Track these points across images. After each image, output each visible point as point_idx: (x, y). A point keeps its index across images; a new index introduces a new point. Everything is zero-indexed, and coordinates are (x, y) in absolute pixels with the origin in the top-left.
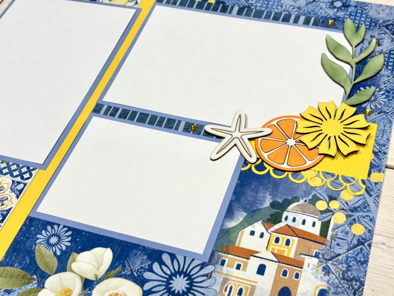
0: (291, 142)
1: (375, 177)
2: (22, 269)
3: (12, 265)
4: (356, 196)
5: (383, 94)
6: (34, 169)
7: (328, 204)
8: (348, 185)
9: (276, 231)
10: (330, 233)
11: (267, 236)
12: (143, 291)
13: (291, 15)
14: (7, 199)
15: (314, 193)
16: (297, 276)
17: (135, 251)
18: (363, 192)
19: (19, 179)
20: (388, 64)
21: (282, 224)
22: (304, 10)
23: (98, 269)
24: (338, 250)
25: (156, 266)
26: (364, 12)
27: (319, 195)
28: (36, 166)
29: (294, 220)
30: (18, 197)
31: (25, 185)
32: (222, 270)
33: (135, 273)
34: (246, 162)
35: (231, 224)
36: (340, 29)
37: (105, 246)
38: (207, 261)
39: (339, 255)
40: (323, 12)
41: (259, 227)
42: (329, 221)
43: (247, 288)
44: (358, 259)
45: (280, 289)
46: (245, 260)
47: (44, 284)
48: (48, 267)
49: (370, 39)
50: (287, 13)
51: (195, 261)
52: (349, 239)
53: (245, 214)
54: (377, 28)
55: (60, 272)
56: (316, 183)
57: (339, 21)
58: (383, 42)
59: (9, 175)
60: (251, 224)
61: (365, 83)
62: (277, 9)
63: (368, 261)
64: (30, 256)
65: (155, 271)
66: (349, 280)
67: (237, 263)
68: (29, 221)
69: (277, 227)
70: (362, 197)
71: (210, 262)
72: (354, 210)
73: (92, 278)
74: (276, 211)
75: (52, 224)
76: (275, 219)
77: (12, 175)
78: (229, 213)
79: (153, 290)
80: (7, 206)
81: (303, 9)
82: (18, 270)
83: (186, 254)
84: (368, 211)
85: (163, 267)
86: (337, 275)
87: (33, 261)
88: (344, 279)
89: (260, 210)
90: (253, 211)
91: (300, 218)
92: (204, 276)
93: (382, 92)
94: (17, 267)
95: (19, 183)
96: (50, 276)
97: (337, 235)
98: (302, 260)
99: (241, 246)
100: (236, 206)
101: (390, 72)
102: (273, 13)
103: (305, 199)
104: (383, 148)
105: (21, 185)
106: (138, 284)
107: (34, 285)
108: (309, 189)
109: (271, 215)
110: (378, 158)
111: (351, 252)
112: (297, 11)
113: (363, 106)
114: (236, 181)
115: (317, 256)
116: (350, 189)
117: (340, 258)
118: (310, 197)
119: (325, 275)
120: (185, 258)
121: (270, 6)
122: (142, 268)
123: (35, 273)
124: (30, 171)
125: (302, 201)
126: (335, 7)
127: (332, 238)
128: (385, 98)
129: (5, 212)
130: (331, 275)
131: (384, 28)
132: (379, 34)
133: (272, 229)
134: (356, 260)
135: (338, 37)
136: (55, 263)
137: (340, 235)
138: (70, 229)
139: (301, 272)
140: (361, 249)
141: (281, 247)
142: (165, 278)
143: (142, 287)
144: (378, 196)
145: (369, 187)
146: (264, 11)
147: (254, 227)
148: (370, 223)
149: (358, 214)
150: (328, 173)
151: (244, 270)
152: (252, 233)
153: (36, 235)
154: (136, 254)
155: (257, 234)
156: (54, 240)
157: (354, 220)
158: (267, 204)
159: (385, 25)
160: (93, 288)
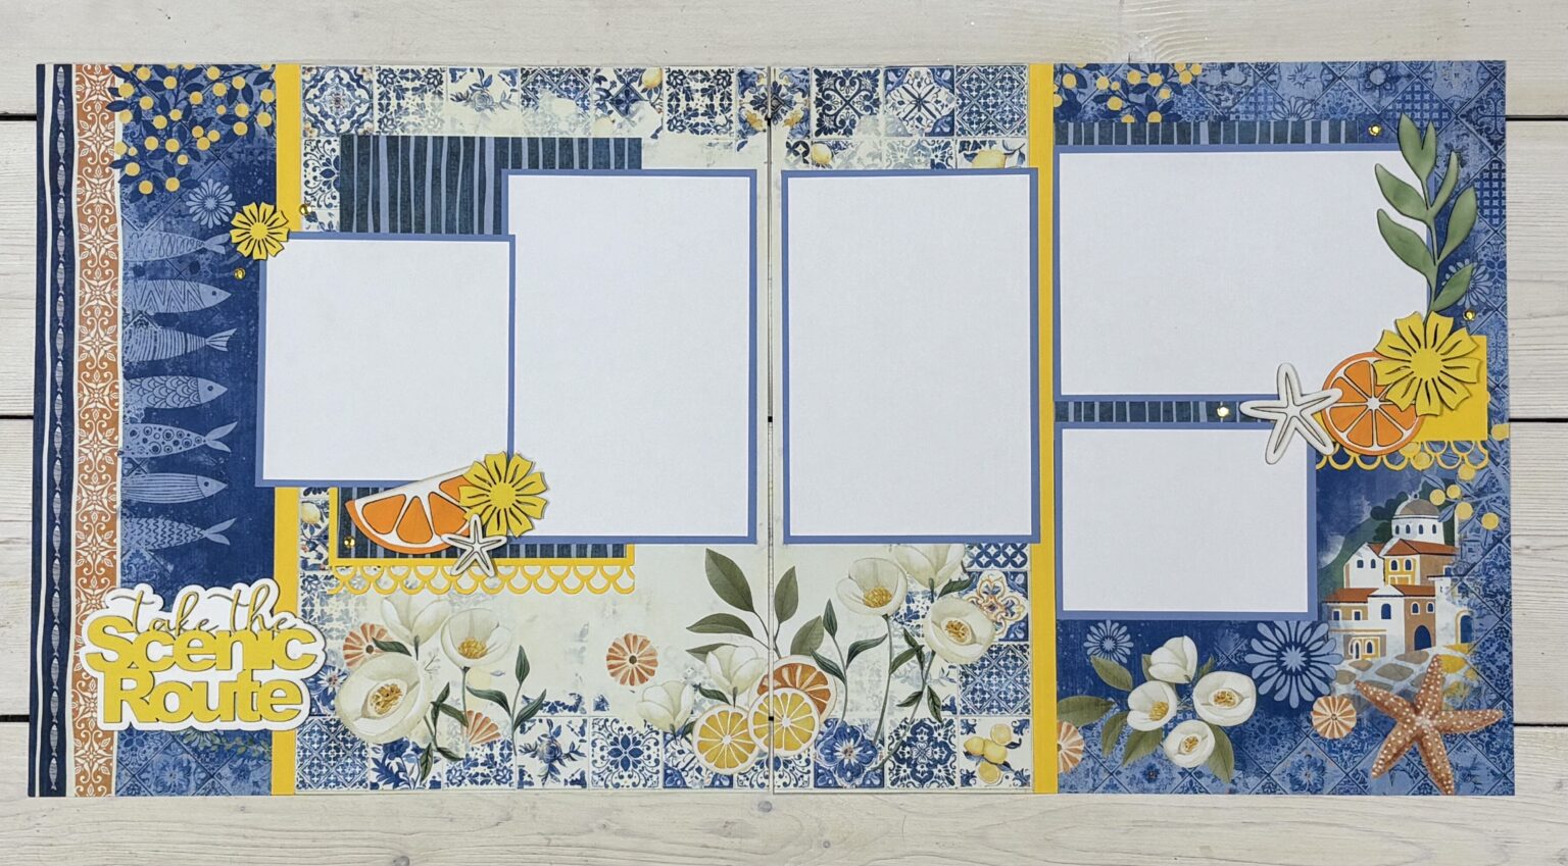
0: (1374, 404)
1: (1498, 432)
2: (1090, 694)
3: (1074, 694)
4: (1478, 470)
5: (1484, 273)
6: (1023, 547)
7: (1445, 492)
8: (1465, 454)
9: (1390, 553)
10: (1457, 536)
11: (1380, 563)
12: (1254, 680)
13: (1303, 122)
14: (1013, 604)
15: (1423, 480)
16: (1431, 608)
17: (1220, 632)
18: (1487, 460)
19: (1010, 568)
20: (1482, 203)
21: (1395, 541)
22: (1324, 106)
23: (1185, 668)
24: (1471, 559)
25: (1256, 644)
26: (1425, 89)
27: (1430, 482)
28: (1025, 540)
29: (1408, 530)
30: (1026, 597)
31: (1025, 574)
32: (1338, 626)
33: (1233, 660)
34: (1320, 456)
35: (1330, 558)
36: (1392, 141)
37: (1180, 635)
38: (1316, 619)
39: (1474, 565)
40: (1357, 102)
41: (1366, 553)
42: (1452, 520)
43: (1376, 641)
44: (1498, 564)
45: (1414, 630)
46: (1363, 604)
47: (1127, 705)
48: (1122, 683)
49: (1445, 154)
50: (1294, 119)
51: (1302, 623)
52: (1482, 539)
53: (1342, 538)
54: (1453, 123)
55: (1139, 685)
56: (1422, 463)
57: (1388, 120)
58: (1467, 156)
59: (992, 565)
60: (1354, 551)
61: (1453, 259)
62: (1276, 111)
63: (1510, 563)
64: (1089, 674)
65: (1256, 649)
66: (1493, 595)
67: (1353, 611)
68: (1061, 628)
69: (1388, 546)
70: (1486, 470)
71: (1320, 621)
72: (1480, 492)
73: (1183, 681)
74: (1380, 522)
75: (1095, 623)
76: (1382, 536)
77: (997, 564)
78: (1320, 541)
79: (1265, 676)
80: (1019, 613)
81: (1321, 103)
82: (1085, 696)
83: (1287, 617)
84: (1499, 490)
85: (1265, 642)
86: (1477, 592)
87: (1098, 682)
88: (1486, 596)
89: (1359, 526)
90: (1352, 531)
91: (1414, 524)
92: (1319, 640)
93: (1483, 269)
94: (1082, 694)
95: (1015, 574)
96: (1129, 693)
97: (1465, 537)
98: (1431, 584)
99: (1351, 587)
100: (1326, 528)
101: (1487, 220)
102: (1272, 122)
103: (1414, 493)
104: (1501, 378)
105: (1019, 575)
106: (1243, 674)
107: (1115, 710)
108: (1415, 476)
109: (1377, 531)
110: (1496, 398)
111: (1488, 556)
112: (1311, 110)
113: (1459, 304)
114: (1315, 489)
115: (1448, 574)
116: (1469, 460)
117: (1476, 568)
118: (1420, 489)
119: (1463, 597)
120: (1287, 622)
121: (1261, 108)
122: (1239, 651)
123: (1109, 696)
124: (1019, 551)
125: (1411, 498)
126: (1375, 87)
127: (1462, 543)
128: (1488, 280)
129: (1023, 625)
130: (1471, 595)
131: (1463, 120)
132: (1458, 136)
133: (1384, 551)
134: (1495, 566)
135: (1393, 161)
136: (1128, 675)
137: (1470, 536)
138: (1122, 623)
139: (1434, 601)
140: (1500, 548)
141: (1401, 575)
142: (1273, 656)
143: (1250, 675)
144: (1507, 463)
145: (1493, 451)
146: (1254, 123)
147: (1359, 555)
148: (1504, 508)
149: (1486, 498)
150: (1433, 442)
151: (1366, 618)
152: (1360, 564)
153: (1081, 644)
154: (1223, 636)
155: (1367, 564)
156: (1109, 644)
157: (1483, 508)
158: (1367, 515)
159: (1464, 112)
160: (1191, 694)
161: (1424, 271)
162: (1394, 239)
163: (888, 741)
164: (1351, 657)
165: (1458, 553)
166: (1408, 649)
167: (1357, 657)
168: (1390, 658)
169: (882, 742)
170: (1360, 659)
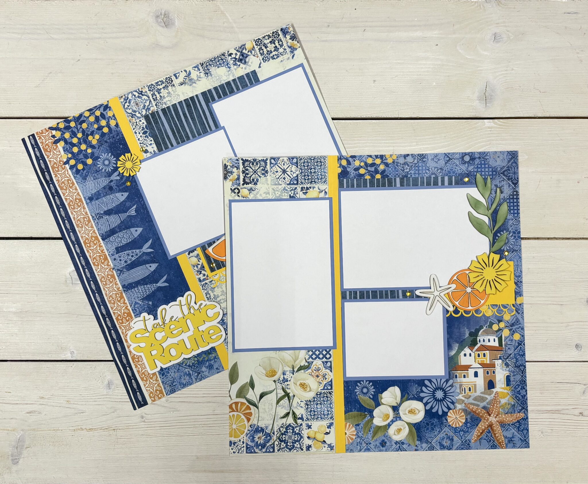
0: (469, 290)
1: (519, 300)
2: (358, 411)
3: (351, 411)
4: (511, 316)
5: (512, 236)
6: (330, 351)
7: (498, 325)
8: (506, 310)
9: (477, 350)
10: (503, 343)
11: (473, 354)
12: (424, 404)
13: (438, 177)
14: (326, 374)
15: (489, 320)
16: (494, 372)
17: (410, 384)
18: (515, 312)
19: (324, 360)
20: (510, 208)
21: (479, 345)
22: (446, 170)
23: (396, 399)
24: (510, 352)
25: (424, 389)
26: (486, 163)
27: (493, 321)
28: (330, 348)
29: (484, 341)
30: (331, 371)
31: (331, 362)
32: (457, 380)
33: (415, 396)
34: (448, 311)
35: (453, 353)
36: (473, 184)
37: (394, 386)
38: (448, 378)
39: (511, 354)
40: (459, 169)
41: (467, 350)
42: (501, 336)
43: (472, 386)
44: (520, 354)
45: (487, 382)
46: (466, 371)
47: (373, 415)
48: (370, 406)
49: (495, 188)
50: (434, 176)
51: (442, 380)
52: (514, 344)
53: (457, 345)
54: (498, 176)
55: (378, 407)
56: (489, 313)
57: (472, 175)
58: (504, 189)
59: (317, 359)
60: (462, 350)
61: (499, 231)
62: (426, 173)
63: (525, 353)
64: (357, 403)
65: (424, 391)
66: (518, 367)
67: (463, 374)
68: (346, 384)
69: (476, 347)
70: (515, 316)
71: (450, 378)
72: (513, 325)
73: (396, 405)
74: (473, 338)
75: (359, 382)
76: (474, 343)
77: (319, 358)
78: (449, 346)
79: (428, 402)
80: (329, 378)
81: (444, 169)
82: (356, 412)
83: (436, 377)
84: (520, 324)
85: (428, 388)
86: (512, 365)
87: (361, 405)
88: (516, 367)
89: (464, 340)
90: (462, 342)
91: (486, 338)
92: (449, 386)
93: (511, 234)
94: (355, 411)
95: (327, 362)
96: (373, 410)
97: (507, 343)
98: (494, 363)
99: (462, 364)
100: (451, 341)
101: (512, 215)
102: (425, 177)
103: (486, 326)
104: (520, 278)
105: (328, 363)
106: (419, 401)
107: (368, 417)
108: (486, 318)
109: (471, 341)
110: (518, 286)
111: (516, 351)
112: (440, 172)
113: (502, 249)
114: (446, 325)
115: (500, 358)
116: (508, 312)
117: (511, 356)
118: (488, 324)
119: (507, 367)
120: (436, 379)
121: (420, 172)
122: (417, 392)
123: (365, 411)
124: (328, 353)
125: (485, 328)
126: (465, 162)
127: (505, 346)
128: (513, 239)
129: (330, 383)
130: (510, 367)
131: (502, 175)
132: (500, 181)
133: (474, 350)
135: (474, 192)
136: (373, 403)
137: (509, 343)
138: (370, 381)
139: (495, 369)
140: (521, 348)
141: (481, 359)
142: (431, 393)
143: (422, 402)
144: (523, 313)
145: (517, 308)
146: (418, 178)
147: (464, 351)
148: (522, 331)
149: (515, 327)
150: (493, 305)
151: (468, 377)
152: (465, 355)
153: (354, 391)
154: (411, 385)
155: (468, 355)
156: (365, 390)
157: (514, 331)
158: (467, 335)
159: (502, 172)
160: (399, 410)
161: (487, 236)
162: (475, 223)
163: (276, 433)
164: (462, 393)
165: (504, 350)
166: (485, 389)
167: (465, 393)
168: (478, 393)
169: (274, 433)
170: (466, 394)
